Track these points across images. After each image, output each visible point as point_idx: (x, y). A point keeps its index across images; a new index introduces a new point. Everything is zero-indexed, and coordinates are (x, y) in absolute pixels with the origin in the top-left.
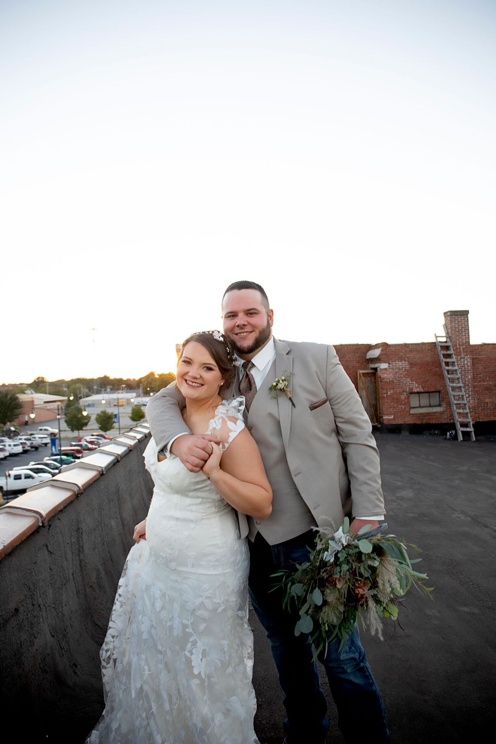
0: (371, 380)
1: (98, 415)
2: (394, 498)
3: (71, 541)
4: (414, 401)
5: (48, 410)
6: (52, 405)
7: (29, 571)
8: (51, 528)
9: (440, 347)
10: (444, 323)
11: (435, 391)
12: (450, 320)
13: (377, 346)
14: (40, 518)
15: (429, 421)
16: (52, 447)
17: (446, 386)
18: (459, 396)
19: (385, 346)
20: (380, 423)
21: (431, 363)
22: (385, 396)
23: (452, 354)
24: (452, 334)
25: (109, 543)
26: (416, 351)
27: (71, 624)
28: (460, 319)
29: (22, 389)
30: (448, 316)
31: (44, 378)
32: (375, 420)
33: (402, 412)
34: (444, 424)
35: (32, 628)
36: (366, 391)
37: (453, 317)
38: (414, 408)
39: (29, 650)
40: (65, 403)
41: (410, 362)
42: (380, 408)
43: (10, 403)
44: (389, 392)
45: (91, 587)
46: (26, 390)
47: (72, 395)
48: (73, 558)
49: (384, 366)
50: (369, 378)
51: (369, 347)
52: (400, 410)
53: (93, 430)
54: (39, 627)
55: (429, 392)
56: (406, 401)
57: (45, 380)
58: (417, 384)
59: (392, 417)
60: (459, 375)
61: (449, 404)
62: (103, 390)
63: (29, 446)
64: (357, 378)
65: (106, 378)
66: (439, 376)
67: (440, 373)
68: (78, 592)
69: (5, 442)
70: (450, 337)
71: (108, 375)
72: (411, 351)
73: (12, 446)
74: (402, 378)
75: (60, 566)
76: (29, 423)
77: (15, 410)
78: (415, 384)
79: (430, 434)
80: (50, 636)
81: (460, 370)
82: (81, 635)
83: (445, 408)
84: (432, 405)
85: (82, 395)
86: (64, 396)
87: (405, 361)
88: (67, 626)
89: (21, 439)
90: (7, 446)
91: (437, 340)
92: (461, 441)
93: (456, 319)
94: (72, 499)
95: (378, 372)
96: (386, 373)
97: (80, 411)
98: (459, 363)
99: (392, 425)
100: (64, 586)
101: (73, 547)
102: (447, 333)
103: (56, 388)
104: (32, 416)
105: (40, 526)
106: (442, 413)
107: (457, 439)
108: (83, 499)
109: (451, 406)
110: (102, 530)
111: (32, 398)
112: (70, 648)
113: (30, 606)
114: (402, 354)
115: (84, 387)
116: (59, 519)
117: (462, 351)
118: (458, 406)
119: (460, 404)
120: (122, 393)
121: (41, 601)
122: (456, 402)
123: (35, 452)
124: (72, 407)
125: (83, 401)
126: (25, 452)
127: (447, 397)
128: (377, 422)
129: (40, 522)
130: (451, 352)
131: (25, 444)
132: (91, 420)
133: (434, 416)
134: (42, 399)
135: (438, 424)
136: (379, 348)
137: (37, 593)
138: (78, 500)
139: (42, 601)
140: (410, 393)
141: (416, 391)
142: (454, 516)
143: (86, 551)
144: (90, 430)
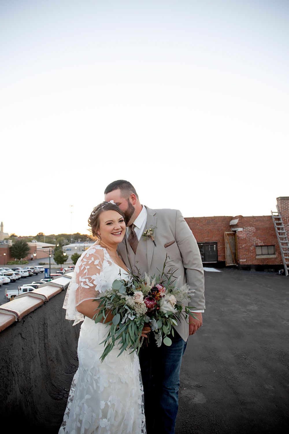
0: (232, 238)
1: (72, 255)
2: (245, 310)
3: (39, 331)
4: (259, 251)
5: (44, 252)
6: (47, 249)
7: (7, 350)
8: (24, 323)
9: (274, 219)
10: (276, 204)
11: (271, 245)
12: (281, 202)
13: (236, 218)
14: (16, 316)
15: (267, 264)
16: (45, 273)
17: (278, 242)
18: (286, 248)
19: (241, 217)
20: (238, 264)
21: (269, 228)
22: (241, 248)
23: (282, 223)
24: (281, 211)
25: (66, 333)
26: (260, 221)
27: (35, 384)
28: (286, 202)
29: (30, 239)
30: (279, 200)
31: (43, 233)
32: (235, 262)
33: (251, 258)
34: (277, 265)
35: (6, 388)
36: (229, 244)
37: (282, 200)
38: (258, 255)
39: (3, 403)
40: (54, 248)
41: (256, 227)
42: (237, 254)
43: (23, 247)
44: (243, 245)
45: (51, 360)
46: (33, 240)
47: (58, 243)
48: (39, 342)
49: (240, 229)
50: (231, 237)
51: (231, 218)
52: (250, 256)
53: (69, 264)
54: (12, 387)
55: (268, 246)
56: (253, 251)
57: (43, 234)
58: (260, 241)
59: (245, 260)
60: (286, 236)
61: (280, 253)
62: (76, 241)
63: (32, 273)
64: (224, 237)
65: (78, 234)
66: (274, 236)
67: (274, 234)
68: (42, 364)
69: (19, 269)
70: (280, 213)
71: (79, 233)
72: (257, 221)
73: (23, 272)
74: (251, 237)
75: (30, 348)
76: (33, 259)
77: (26, 251)
78: (259, 241)
79: (269, 271)
80: (20, 393)
81: (287, 233)
82: (42, 392)
83: (277, 256)
84: (269, 253)
85: (64, 244)
86: (54, 244)
87: (253, 227)
88: (33, 386)
89: (28, 268)
90: (20, 272)
91: (272, 214)
92: (288, 276)
93: (284, 202)
94: (41, 305)
95: (237, 233)
96: (242, 234)
97: (62, 253)
98: (286, 228)
99: (245, 265)
100: (32, 360)
101: (40, 334)
102: (279, 210)
103: (50, 239)
104: (35, 255)
105: (16, 322)
106: (276, 259)
107: (285, 275)
108: (49, 305)
109: (281, 255)
110: (62, 324)
111: (36, 244)
112: (33, 400)
113: (6, 374)
114: (251, 222)
115: (65, 239)
116: (31, 317)
117: (288, 221)
118: (285, 254)
119: (287, 253)
120: (87, 243)
121: (14, 370)
122: (284, 252)
123: (36, 276)
124: (58, 250)
125: (65, 247)
126: (30, 276)
127: (279, 249)
128: (236, 263)
129: (16, 318)
130: (281, 221)
131: (30, 271)
132: (69, 258)
133: (271, 260)
134: (41, 246)
135: (273, 265)
136: (237, 219)
137: (11, 365)
138: (45, 305)
139: (16, 369)
140: (256, 246)
141: (259, 245)
142: (283, 323)
143: (49, 338)
144: (68, 264)
